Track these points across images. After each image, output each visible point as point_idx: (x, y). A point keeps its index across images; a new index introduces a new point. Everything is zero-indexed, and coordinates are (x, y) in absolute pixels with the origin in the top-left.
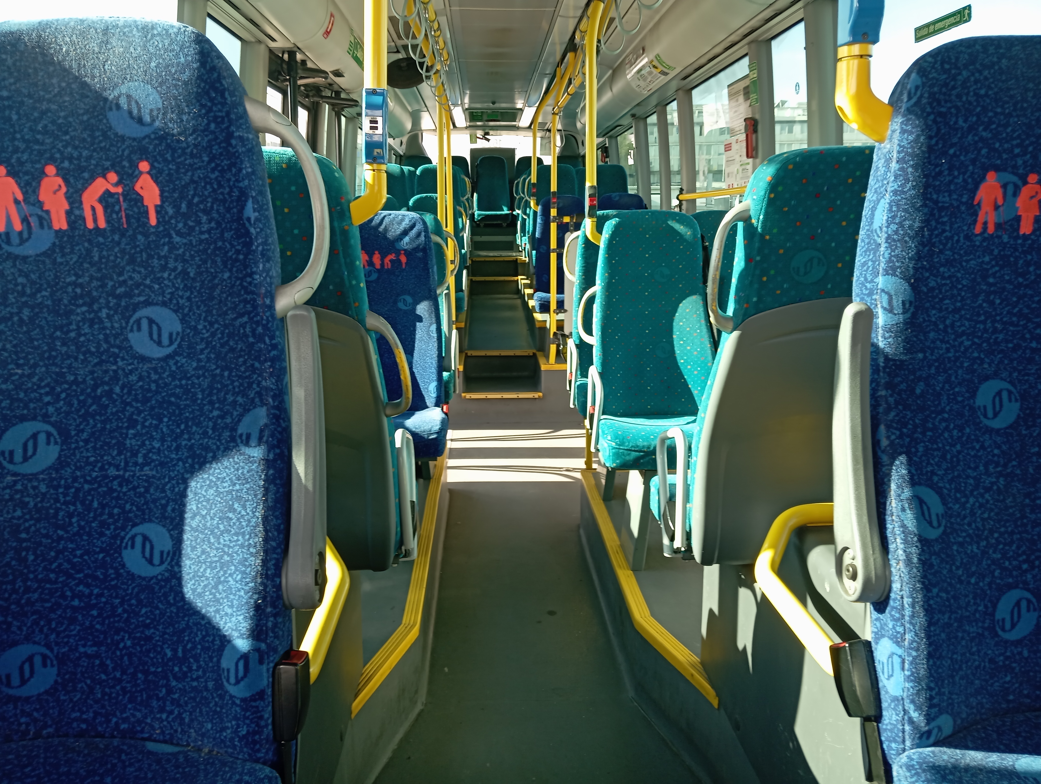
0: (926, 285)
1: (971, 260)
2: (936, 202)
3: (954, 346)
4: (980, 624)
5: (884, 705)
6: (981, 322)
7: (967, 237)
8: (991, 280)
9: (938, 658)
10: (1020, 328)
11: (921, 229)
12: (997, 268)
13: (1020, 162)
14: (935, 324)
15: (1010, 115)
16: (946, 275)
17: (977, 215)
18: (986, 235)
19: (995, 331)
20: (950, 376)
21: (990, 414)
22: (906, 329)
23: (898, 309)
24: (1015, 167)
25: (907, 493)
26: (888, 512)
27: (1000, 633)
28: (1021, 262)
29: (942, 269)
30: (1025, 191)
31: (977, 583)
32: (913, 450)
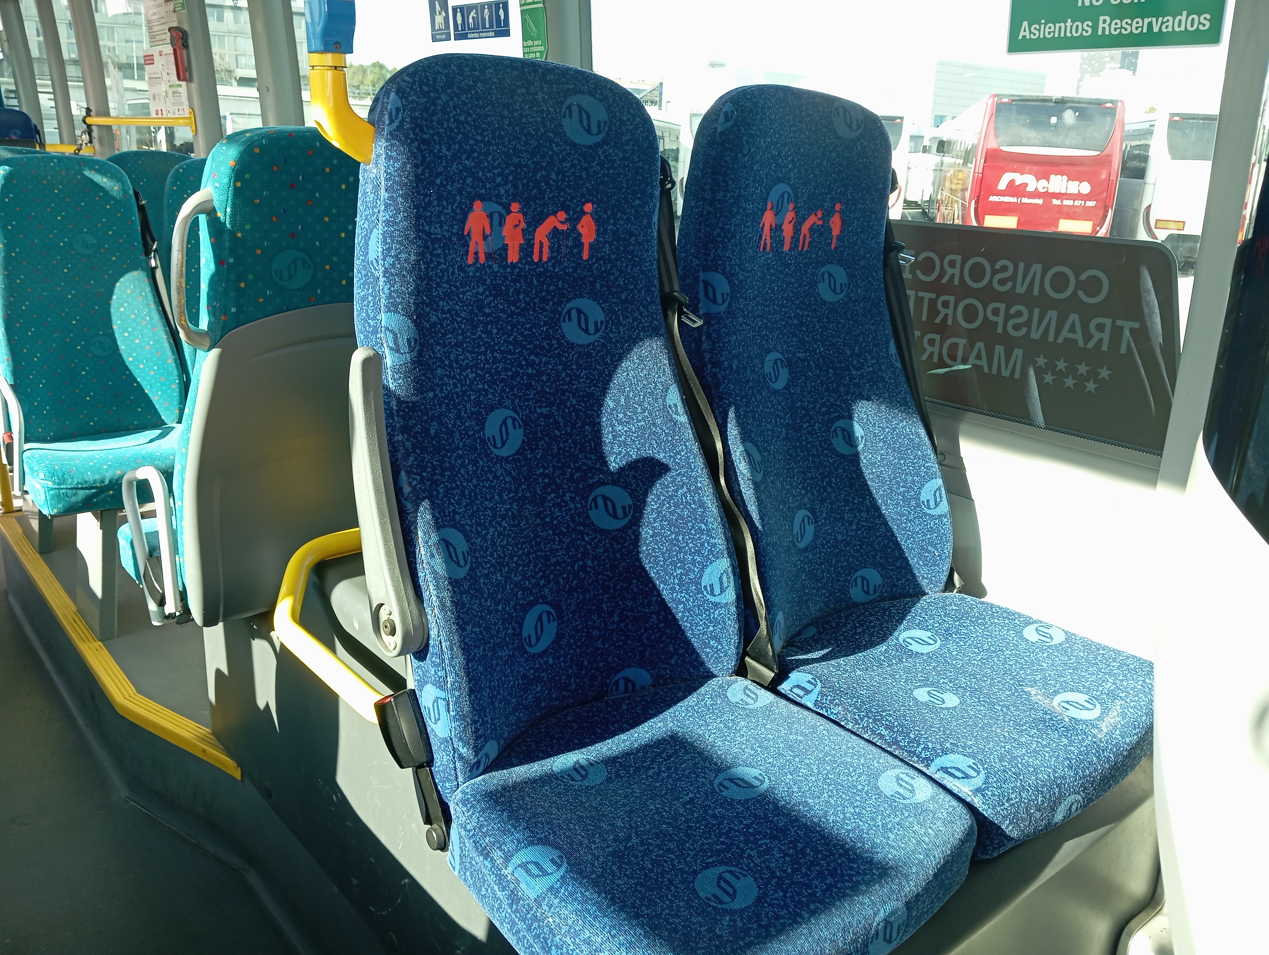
0: (428, 321)
1: (467, 291)
2: (429, 234)
3: (460, 381)
4: (510, 647)
5: (434, 748)
6: (482, 353)
7: (461, 269)
8: (487, 311)
9: (478, 692)
10: (517, 356)
11: (418, 261)
12: (491, 298)
13: (502, 191)
14: (441, 360)
15: (489, 143)
16: (446, 309)
17: (468, 246)
18: (478, 265)
19: (495, 361)
20: (460, 411)
21: (499, 444)
22: (415, 369)
23: (405, 349)
24: (498, 196)
25: (434, 538)
26: (418, 561)
27: (528, 649)
28: (511, 290)
29: (441, 303)
30: (510, 220)
31: (504, 609)
32: (434, 493)
